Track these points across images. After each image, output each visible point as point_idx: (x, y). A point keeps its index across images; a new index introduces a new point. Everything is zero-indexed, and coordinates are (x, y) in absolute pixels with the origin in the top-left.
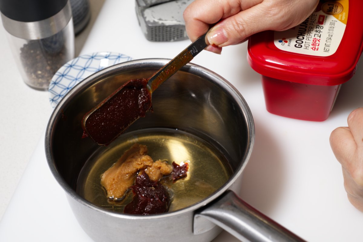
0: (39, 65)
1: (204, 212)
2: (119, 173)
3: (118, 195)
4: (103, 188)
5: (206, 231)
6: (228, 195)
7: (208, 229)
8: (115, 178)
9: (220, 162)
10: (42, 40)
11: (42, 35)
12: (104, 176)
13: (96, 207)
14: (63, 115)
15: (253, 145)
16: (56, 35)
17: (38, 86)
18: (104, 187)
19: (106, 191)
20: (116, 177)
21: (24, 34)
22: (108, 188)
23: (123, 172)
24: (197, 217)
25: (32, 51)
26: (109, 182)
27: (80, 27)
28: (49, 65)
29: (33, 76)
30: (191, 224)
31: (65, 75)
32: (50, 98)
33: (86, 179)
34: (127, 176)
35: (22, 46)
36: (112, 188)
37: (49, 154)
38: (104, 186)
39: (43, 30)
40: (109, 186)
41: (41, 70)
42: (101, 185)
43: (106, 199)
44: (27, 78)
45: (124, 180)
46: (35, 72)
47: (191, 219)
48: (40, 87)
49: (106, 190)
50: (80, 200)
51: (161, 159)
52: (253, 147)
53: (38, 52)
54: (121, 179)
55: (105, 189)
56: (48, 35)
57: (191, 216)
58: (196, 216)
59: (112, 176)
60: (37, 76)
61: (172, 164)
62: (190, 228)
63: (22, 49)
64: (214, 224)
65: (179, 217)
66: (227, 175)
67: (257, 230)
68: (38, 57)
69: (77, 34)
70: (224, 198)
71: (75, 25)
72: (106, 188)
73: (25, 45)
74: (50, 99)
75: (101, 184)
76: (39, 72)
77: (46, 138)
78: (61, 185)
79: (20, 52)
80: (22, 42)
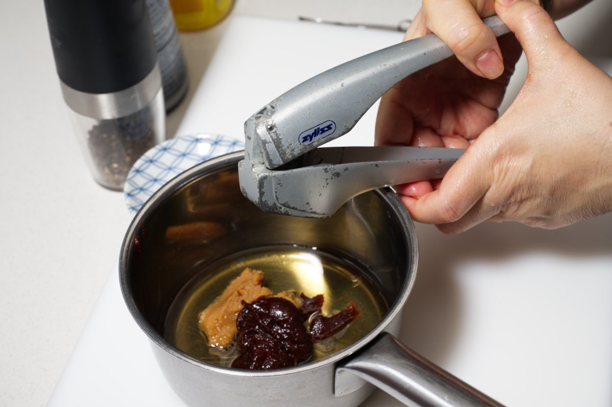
0: (115, 155)
1: (349, 365)
2: (225, 311)
3: (224, 343)
4: (201, 333)
5: (353, 391)
6: (384, 340)
7: (355, 387)
8: (219, 318)
9: (368, 292)
10: (119, 120)
11: (119, 112)
12: (203, 316)
13: (195, 361)
14: (144, 230)
15: (417, 267)
16: (140, 112)
17: (113, 185)
18: (203, 332)
19: (207, 338)
20: (221, 316)
21: (93, 111)
22: (210, 333)
23: (231, 310)
24: (340, 372)
25: (105, 136)
26: (211, 324)
27: (174, 101)
28: (129, 155)
29: (107, 170)
30: (331, 381)
31: (156, 161)
32: (127, 205)
33: (178, 320)
34: (235, 316)
35: (90, 128)
36: (216, 332)
37: (126, 286)
38: (203, 330)
39: (119, 105)
40: (211, 331)
41: (117, 162)
42: (198, 329)
43: (208, 348)
44: (97, 174)
45: (232, 321)
46: (109, 165)
47: (331, 375)
48: (117, 187)
49: (207, 335)
50: (171, 351)
51: (285, 290)
52: (416, 269)
53: (114, 137)
54: (228, 319)
55: (205, 335)
56: (127, 113)
57: (331, 370)
58: (339, 370)
59: (214, 316)
60: (113, 171)
61: (299, 296)
62: (330, 387)
63: (91, 133)
64: (364, 381)
65: (314, 371)
66: (378, 310)
67: (428, 388)
68: (114, 144)
69: (169, 111)
70: (378, 344)
71: (167, 98)
72: (206, 333)
73: (95, 127)
74: (129, 207)
75: (199, 327)
76: (115, 165)
77: (121, 264)
78: (144, 330)
79: (87, 136)
80: (90, 123)
